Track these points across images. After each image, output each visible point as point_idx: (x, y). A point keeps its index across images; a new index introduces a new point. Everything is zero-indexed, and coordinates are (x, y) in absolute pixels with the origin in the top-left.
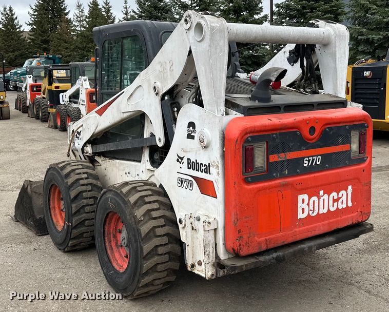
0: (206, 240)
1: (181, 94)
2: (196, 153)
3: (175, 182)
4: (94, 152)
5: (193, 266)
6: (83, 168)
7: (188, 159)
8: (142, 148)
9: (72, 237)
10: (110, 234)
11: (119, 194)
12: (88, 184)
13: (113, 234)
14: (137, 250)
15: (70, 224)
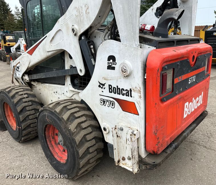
0: (133, 148)
1: (94, 35)
2: (117, 80)
3: (98, 102)
4: (30, 79)
5: (119, 161)
6: (24, 91)
7: (109, 85)
8: (65, 76)
9: (23, 135)
10: (50, 137)
11: (54, 113)
12: (29, 101)
13: (52, 137)
14: (74, 153)
15: (20, 128)
